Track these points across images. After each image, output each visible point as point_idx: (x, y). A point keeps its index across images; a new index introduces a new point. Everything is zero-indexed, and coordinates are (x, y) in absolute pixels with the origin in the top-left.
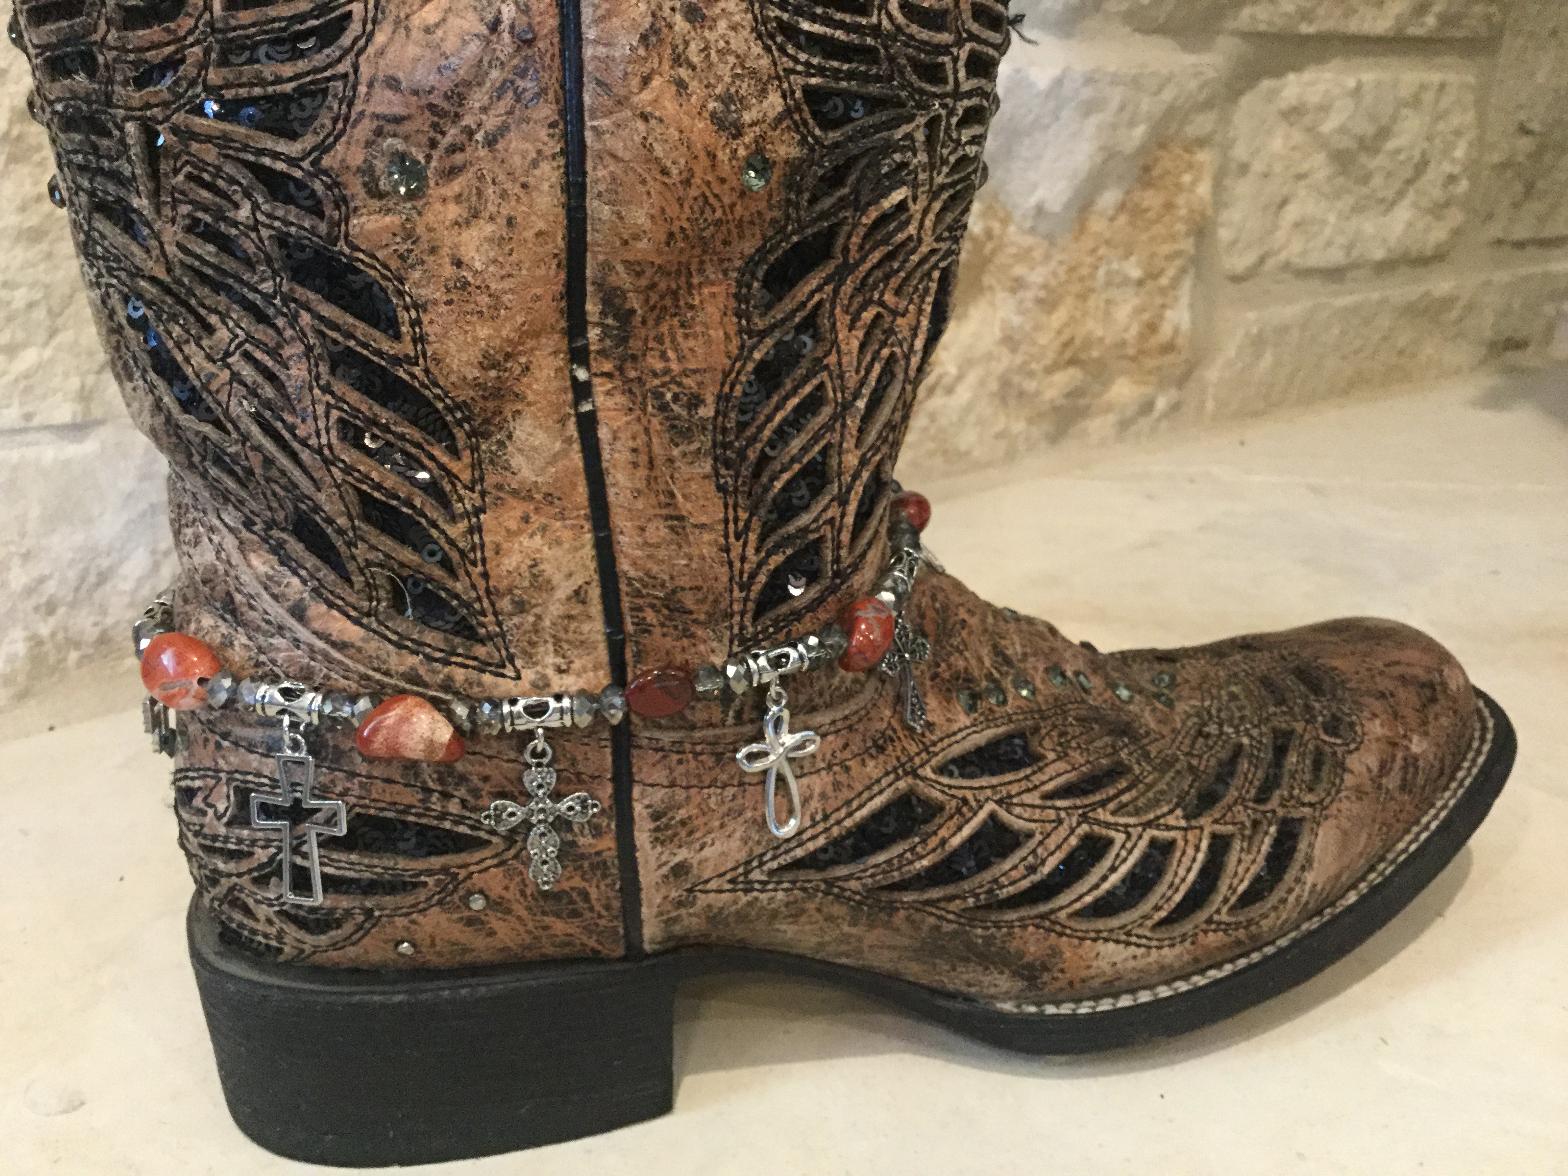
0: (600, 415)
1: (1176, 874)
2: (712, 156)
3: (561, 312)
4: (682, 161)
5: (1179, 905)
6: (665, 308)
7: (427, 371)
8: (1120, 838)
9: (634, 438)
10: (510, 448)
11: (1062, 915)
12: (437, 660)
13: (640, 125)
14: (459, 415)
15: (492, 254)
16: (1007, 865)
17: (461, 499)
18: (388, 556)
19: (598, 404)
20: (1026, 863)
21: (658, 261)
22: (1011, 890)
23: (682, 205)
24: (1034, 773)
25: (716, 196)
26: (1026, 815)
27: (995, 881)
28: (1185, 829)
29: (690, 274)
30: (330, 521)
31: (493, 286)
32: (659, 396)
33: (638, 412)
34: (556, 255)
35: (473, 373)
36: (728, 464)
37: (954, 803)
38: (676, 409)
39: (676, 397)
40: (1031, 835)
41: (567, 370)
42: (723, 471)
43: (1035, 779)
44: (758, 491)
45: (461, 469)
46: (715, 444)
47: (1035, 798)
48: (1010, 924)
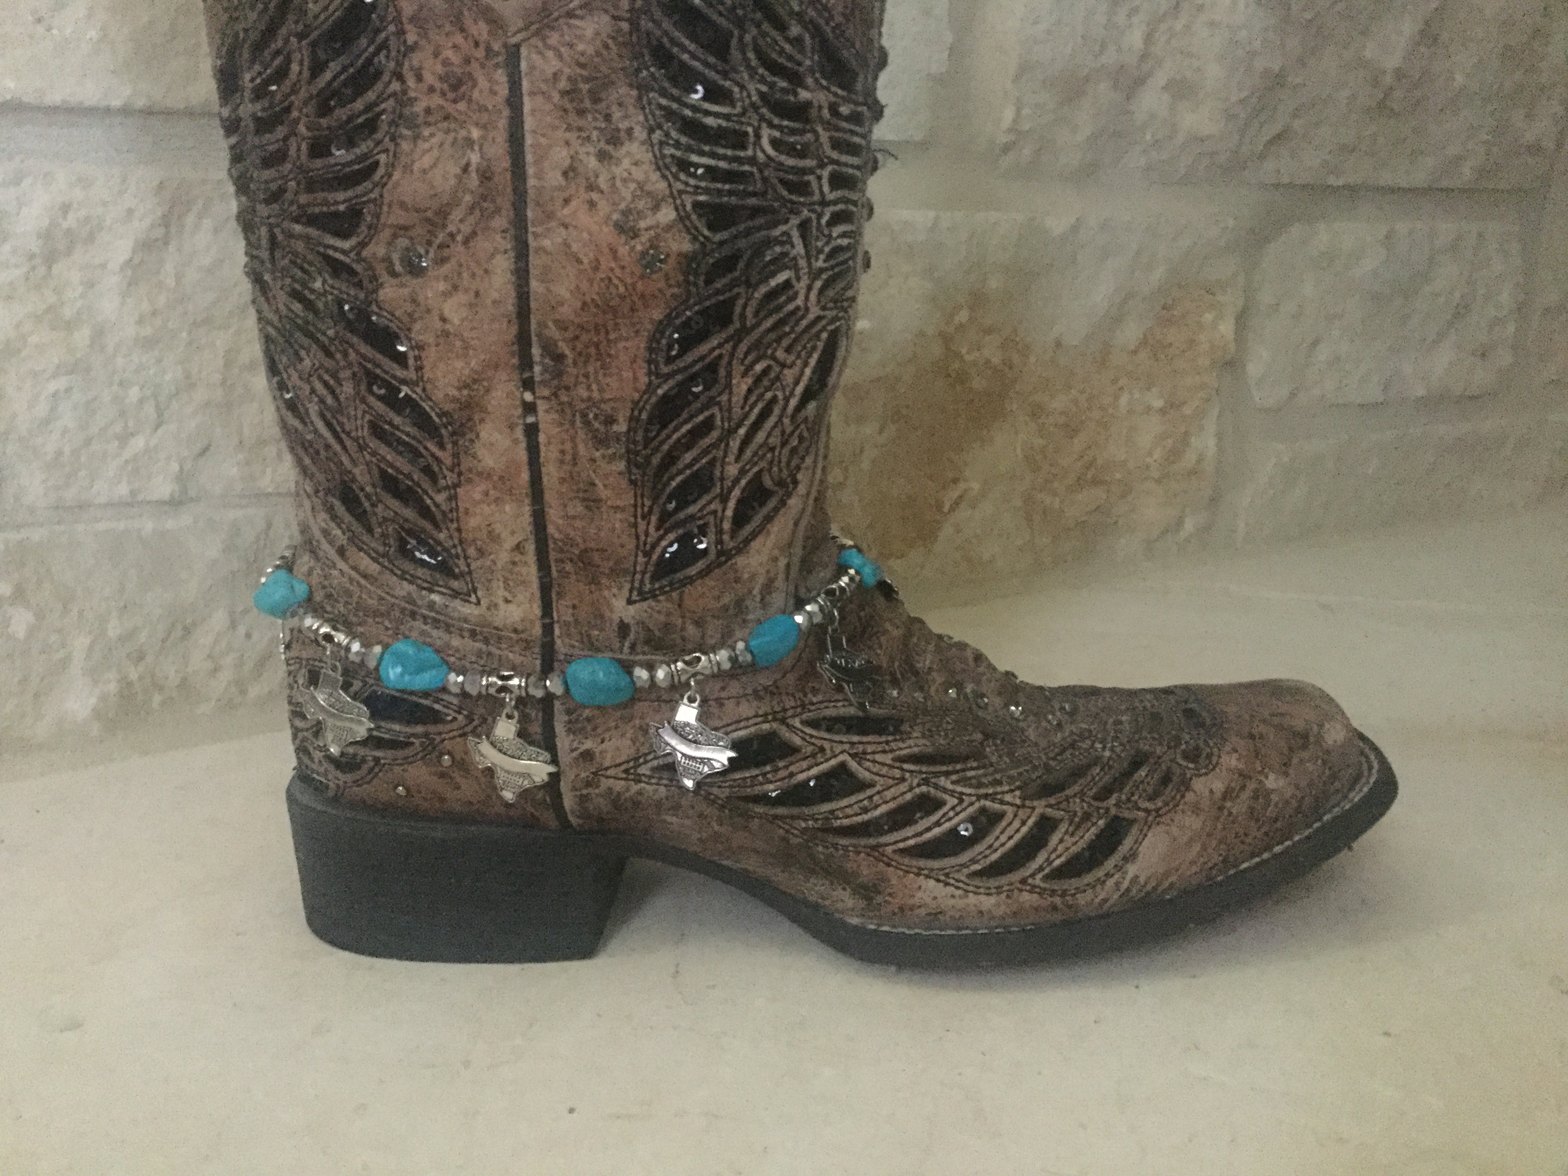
0: (540, 426)
1: (998, 838)
2: (614, 252)
3: (513, 354)
4: (591, 255)
5: (996, 862)
6: (588, 356)
7: (424, 390)
8: (952, 801)
9: (563, 444)
10: (477, 445)
11: (889, 850)
12: (425, 589)
13: (562, 229)
14: (444, 420)
15: (464, 315)
16: (845, 802)
17: (445, 477)
18: (396, 513)
19: (539, 418)
20: (861, 805)
21: (577, 320)
22: (846, 822)
23: (592, 285)
24: (895, 740)
25: (617, 277)
26: (875, 770)
27: (832, 812)
28: (1018, 807)
29: (607, 333)
30: (362, 488)
31: (466, 334)
32: (584, 415)
33: (567, 426)
34: (507, 316)
35: (454, 392)
36: (638, 466)
37: (810, 749)
38: (596, 425)
39: (596, 417)
40: (872, 785)
41: (518, 394)
42: (634, 470)
43: (893, 745)
44: (659, 487)
45: (446, 457)
46: (628, 451)
47: (887, 759)
48: (845, 848)
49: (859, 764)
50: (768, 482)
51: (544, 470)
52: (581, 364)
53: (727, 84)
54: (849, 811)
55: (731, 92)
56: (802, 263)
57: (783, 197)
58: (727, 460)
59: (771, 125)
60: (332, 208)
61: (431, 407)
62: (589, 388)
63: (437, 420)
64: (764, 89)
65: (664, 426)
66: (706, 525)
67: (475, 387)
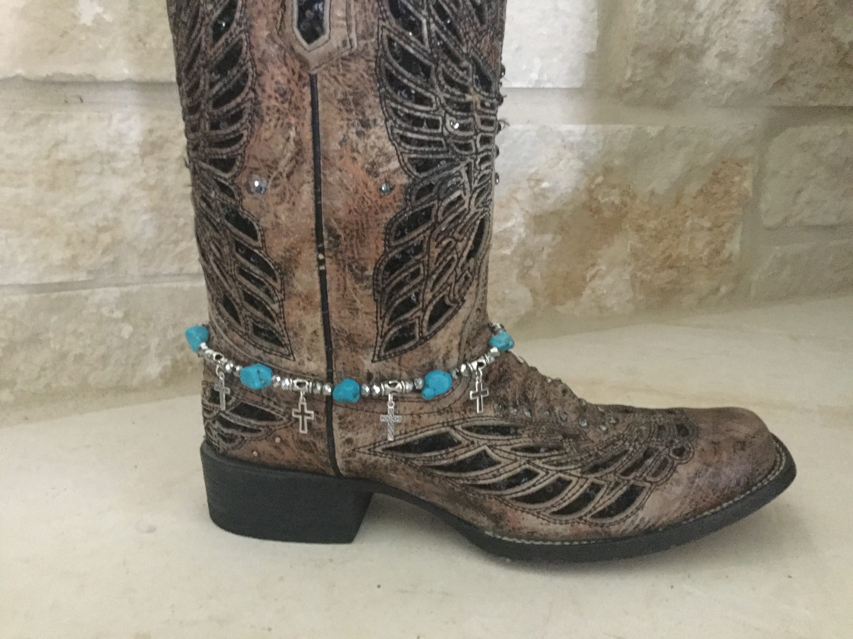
0: (327, 272)
1: (567, 494)
2: (366, 184)
3: (312, 235)
4: (354, 186)
6: (353, 236)
7: (266, 252)
8: (542, 473)
9: (339, 280)
10: (294, 280)
11: (508, 497)
12: (267, 352)
13: (339, 172)
14: (276, 267)
15: (288, 214)
16: (484, 472)
17: (277, 296)
18: (252, 313)
19: (327, 267)
20: (493, 473)
21: (346, 219)
23: (354, 201)
24: (513, 439)
25: (368, 198)
26: (501, 455)
27: (477, 476)
28: (579, 477)
29: (362, 225)
30: (234, 300)
31: (288, 225)
32: (350, 266)
33: (341, 271)
34: (310, 216)
35: (282, 254)
36: (378, 292)
37: (466, 442)
38: (357, 271)
39: (357, 267)
40: (499, 463)
41: (315, 255)
42: (376, 294)
43: (512, 442)
44: (390, 303)
45: (278, 285)
46: (373, 284)
47: (508, 449)
48: (484, 496)
49: (493, 451)
50: (447, 302)
51: (329, 294)
52: (348, 240)
53: (428, 94)
54: (486, 476)
55: (430, 99)
56: (467, 186)
57: (457, 153)
58: (426, 291)
59: (451, 115)
60: (220, 157)
61: (270, 261)
62: (353, 252)
63: (272, 267)
64: (448, 96)
65: (392, 273)
66: (414, 324)
67: (293, 251)
